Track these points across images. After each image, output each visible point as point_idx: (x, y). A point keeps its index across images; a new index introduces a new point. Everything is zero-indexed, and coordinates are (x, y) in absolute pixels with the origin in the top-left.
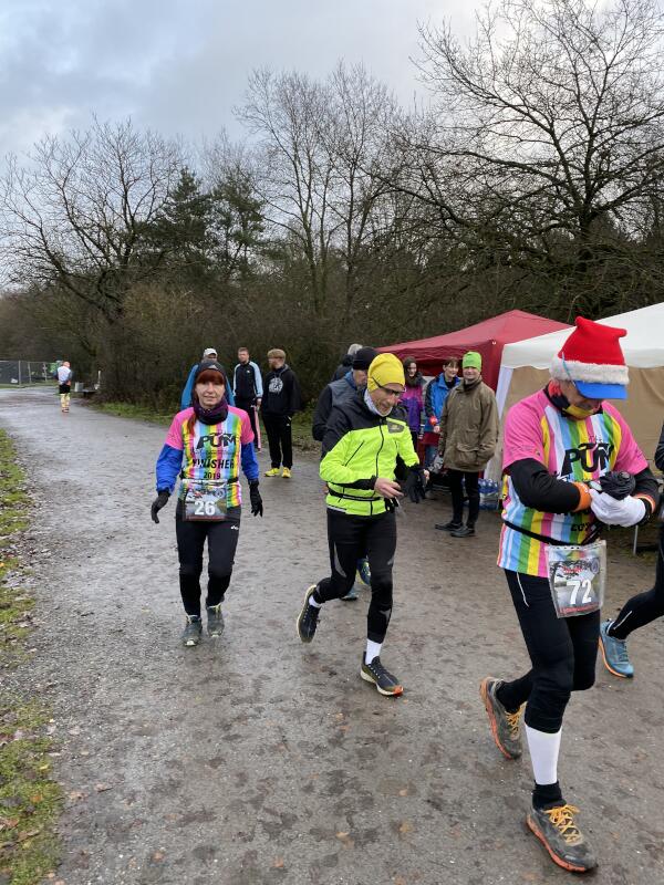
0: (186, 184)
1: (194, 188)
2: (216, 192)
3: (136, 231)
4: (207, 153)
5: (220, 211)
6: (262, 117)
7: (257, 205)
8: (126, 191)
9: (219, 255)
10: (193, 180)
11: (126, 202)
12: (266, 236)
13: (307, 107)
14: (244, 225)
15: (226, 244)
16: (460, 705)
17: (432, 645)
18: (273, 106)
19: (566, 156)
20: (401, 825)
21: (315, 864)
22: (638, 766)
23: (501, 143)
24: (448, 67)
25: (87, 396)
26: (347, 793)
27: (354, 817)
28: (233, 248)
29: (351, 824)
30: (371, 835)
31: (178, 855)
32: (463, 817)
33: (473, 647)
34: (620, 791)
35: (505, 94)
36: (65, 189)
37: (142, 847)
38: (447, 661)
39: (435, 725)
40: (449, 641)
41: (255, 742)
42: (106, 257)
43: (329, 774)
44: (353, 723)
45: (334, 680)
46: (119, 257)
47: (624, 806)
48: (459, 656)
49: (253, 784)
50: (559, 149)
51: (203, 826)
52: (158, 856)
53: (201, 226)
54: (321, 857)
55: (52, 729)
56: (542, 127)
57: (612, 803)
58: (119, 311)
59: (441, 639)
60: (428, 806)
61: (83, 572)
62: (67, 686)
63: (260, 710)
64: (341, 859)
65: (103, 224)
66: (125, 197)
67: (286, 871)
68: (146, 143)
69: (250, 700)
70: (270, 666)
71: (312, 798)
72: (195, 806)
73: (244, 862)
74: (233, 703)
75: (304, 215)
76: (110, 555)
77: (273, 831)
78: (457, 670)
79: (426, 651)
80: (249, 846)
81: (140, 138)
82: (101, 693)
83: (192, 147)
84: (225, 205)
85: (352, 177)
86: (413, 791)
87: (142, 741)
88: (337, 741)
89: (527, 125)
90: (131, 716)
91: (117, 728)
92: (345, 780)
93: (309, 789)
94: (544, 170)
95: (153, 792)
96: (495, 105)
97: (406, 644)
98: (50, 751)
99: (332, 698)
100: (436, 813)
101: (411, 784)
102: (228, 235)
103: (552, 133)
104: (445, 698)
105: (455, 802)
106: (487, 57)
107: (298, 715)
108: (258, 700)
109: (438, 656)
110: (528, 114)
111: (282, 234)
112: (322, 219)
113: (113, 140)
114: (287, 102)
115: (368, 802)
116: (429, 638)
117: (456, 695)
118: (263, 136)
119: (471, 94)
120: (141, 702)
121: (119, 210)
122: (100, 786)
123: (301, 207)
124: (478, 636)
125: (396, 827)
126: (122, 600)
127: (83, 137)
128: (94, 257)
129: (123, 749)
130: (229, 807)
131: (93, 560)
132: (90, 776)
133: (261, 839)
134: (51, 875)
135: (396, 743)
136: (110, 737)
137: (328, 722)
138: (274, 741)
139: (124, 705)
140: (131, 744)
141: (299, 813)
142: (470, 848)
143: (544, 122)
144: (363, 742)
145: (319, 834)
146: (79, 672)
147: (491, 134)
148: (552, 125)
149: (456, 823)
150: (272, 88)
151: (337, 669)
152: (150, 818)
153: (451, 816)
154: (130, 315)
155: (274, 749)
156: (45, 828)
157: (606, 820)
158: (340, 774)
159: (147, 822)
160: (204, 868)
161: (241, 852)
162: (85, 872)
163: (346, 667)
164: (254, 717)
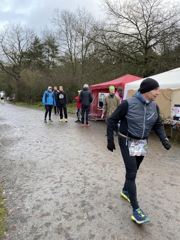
0: (36, 41)
1: (38, 42)
2: (45, 43)
3: (23, 54)
4: (42, 32)
5: (46, 48)
6: (57, 22)
7: (57, 47)
8: (20, 43)
9: (46, 60)
10: (38, 40)
11: (20, 46)
12: (59, 55)
13: (69, 19)
14: (53, 52)
15: (48, 58)
16: (116, 181)
17: (108, 165)
18: (60, 19)
19: (141, 32)
20: (101, 214)
21: (78, 226)
22: (163, 195)
23: (123, 28)
24: (108, 7)
25: (11, 101)
26: (86, 206)
27: (88, 212)
28: (50, 58)
29: (88, 215)
30: (93, 217)
31: (41, 225)
32: (118, 211)
33: (119, 165)
34: (159, 202)
35: (124, 15)
36: (2, 42)
37: (30, 223)
38: (112, 169)
39: (109, 187)
40: (112, 164)
41: (61, 194)
42: (15, 62)
43: (81, 201)
44: (87, 187)
45: (82, 176)
46: (18, 62)
47: (160, 206)
48: (115, 168)
49: (61, 205)
50: (139, 30)
51: (47, 217)
52: (35, 226)
53: (41, 53)
54: (80, 224)
55: (4, 193)
56: (134, 24)
57: (157, 205)
58: (19, 77)
59: (110, 163)
60: (108, 209)
61: (11, 149)
62: (8, 181)
63: (62, 185)
64: (85, 224)
65: (13, 52)
66: (19, 44)
67: (70, 228)
68: (25, 29)
69: (59, 182)
70: (64, 173)
71: (77, 208)
72: (45, 212)
73: (59, 226)
74: (54, 183)
75: (70, 49)
76: (19, 144)
77: (66, 217)
78: (115, 172)
79: (106, 167)
80: (60, 222)
81: (23, 28)
82: (18, 182)
83: (37, 30)
84: (47, 47)
85: (82, 39)
86: (104, 205)
87: (29, 195)
88: (83, 192)
89: (130, 23)
90: (26, 188)
91: (22, 192)
92: (85, 203)
93: (76, 206)
94: (135, 36)
95: (33, 209)
96: (121, 18)
97: (101, 165)
98: (4, 199)
99: (82, 181)
100: (110, 210)
101: (103, 203)
102: (49, 55)
103: (137, 25)
104: (112, 179)
105: (115, 207)
106: (119, 4)
107: (72, 186)
108: (61, 182)
109: (110, 168)
110: (130, 20)
111: (64, 54)
112: (75, 50)
113: (15, 29)
114: (64, 18)
115: (92, 208)
116: (107, 164)
117: (114, 178)
118: (57, 27)
119: (115, 15)
120: (29, 184)
121: (18, 48)
122: (18, 208)
123: (69, 47)
124: (120, 162)
125: (100, 215)
126: (23, 156)
127: (6, 28)
128: (11, 62)
129: (24, 197)
130: (54, 212)
131: (14, 146)
132: (15, 205)
133: (63, 220)
134: (5, 233)
135: (99, 192)
136: (21, 194)
137: (80, 187)
138: (66, 193)
139: (24, 185)
140: (26, 196)
141: (73, 212)
142: (120, 219)
143: (134, 22)
144: (90, 192)
145: (79, 218)
146: (11, 176)
147: (120, 26)
148: (137, 23)
149: (116, 213)
150: (60, 14)
151: (82, 173)
152: (32, 216)
153: (114, 211)
154: (22, 78)
155: (66, 195)
156: (3, 220)
157: (155, 210)
158: (84, 201)
159: (32, 217)
160: (48, 228)
161: (58, 224)
162: (15, 231)
163: (85, 172)
164: (60, 187)
